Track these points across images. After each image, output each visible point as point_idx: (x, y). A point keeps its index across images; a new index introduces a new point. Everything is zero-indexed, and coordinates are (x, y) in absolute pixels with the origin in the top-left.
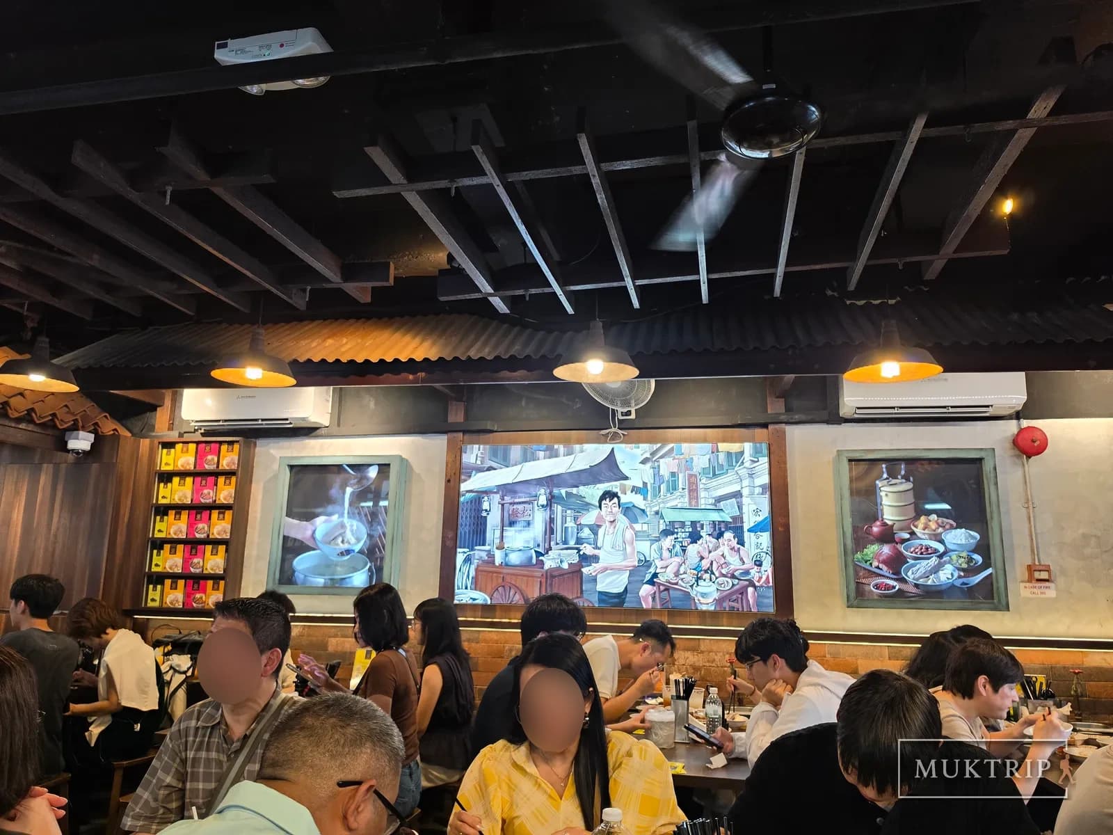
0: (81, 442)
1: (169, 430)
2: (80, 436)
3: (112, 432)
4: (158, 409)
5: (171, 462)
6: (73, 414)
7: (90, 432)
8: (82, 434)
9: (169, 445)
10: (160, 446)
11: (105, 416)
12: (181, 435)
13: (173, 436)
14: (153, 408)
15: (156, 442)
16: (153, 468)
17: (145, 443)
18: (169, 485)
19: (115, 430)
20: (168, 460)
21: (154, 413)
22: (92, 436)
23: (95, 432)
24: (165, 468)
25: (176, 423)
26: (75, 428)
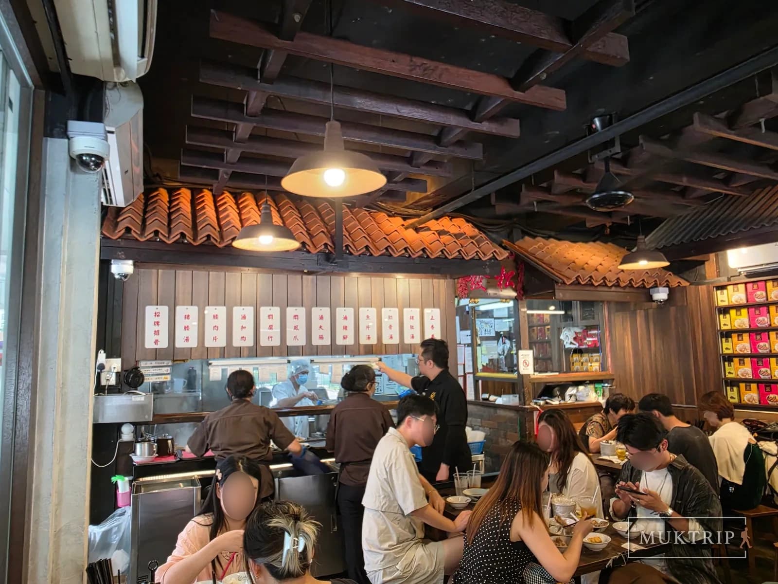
0: (661, 295)
1: (717, 277)
2: (660, 291)
3: (677, 285)
4: (706, 263)
5: (726, 299)
6: (653, 277)
7: (664, 287)
8: (661, 289)
9: (722, 288)
10: (715, 289)
11: (670, 274)
12: (729, 280)
13: (723, 280)
14: (702, 263)
15: (711, 286)
16: (713, 305)
17: (703, 289)
18: (728, 316)
19: (679, 282)
20: (722, 298)
21: (702, 266)
22: (667, 289)
23: (667, 286)
24: (721, 304)
25: (722, 270)
26: (656, 286)
